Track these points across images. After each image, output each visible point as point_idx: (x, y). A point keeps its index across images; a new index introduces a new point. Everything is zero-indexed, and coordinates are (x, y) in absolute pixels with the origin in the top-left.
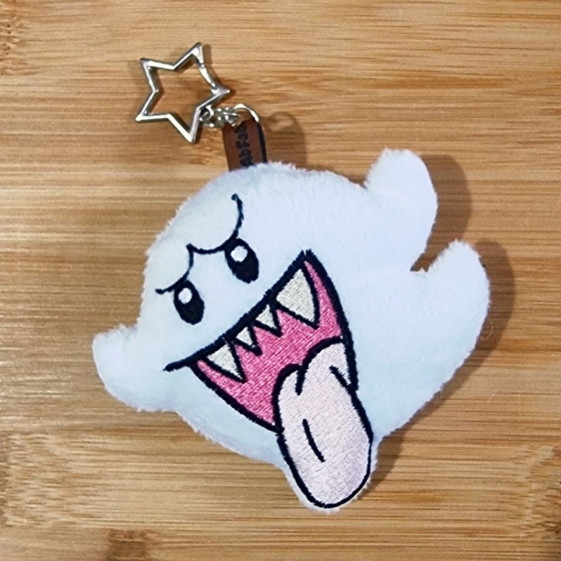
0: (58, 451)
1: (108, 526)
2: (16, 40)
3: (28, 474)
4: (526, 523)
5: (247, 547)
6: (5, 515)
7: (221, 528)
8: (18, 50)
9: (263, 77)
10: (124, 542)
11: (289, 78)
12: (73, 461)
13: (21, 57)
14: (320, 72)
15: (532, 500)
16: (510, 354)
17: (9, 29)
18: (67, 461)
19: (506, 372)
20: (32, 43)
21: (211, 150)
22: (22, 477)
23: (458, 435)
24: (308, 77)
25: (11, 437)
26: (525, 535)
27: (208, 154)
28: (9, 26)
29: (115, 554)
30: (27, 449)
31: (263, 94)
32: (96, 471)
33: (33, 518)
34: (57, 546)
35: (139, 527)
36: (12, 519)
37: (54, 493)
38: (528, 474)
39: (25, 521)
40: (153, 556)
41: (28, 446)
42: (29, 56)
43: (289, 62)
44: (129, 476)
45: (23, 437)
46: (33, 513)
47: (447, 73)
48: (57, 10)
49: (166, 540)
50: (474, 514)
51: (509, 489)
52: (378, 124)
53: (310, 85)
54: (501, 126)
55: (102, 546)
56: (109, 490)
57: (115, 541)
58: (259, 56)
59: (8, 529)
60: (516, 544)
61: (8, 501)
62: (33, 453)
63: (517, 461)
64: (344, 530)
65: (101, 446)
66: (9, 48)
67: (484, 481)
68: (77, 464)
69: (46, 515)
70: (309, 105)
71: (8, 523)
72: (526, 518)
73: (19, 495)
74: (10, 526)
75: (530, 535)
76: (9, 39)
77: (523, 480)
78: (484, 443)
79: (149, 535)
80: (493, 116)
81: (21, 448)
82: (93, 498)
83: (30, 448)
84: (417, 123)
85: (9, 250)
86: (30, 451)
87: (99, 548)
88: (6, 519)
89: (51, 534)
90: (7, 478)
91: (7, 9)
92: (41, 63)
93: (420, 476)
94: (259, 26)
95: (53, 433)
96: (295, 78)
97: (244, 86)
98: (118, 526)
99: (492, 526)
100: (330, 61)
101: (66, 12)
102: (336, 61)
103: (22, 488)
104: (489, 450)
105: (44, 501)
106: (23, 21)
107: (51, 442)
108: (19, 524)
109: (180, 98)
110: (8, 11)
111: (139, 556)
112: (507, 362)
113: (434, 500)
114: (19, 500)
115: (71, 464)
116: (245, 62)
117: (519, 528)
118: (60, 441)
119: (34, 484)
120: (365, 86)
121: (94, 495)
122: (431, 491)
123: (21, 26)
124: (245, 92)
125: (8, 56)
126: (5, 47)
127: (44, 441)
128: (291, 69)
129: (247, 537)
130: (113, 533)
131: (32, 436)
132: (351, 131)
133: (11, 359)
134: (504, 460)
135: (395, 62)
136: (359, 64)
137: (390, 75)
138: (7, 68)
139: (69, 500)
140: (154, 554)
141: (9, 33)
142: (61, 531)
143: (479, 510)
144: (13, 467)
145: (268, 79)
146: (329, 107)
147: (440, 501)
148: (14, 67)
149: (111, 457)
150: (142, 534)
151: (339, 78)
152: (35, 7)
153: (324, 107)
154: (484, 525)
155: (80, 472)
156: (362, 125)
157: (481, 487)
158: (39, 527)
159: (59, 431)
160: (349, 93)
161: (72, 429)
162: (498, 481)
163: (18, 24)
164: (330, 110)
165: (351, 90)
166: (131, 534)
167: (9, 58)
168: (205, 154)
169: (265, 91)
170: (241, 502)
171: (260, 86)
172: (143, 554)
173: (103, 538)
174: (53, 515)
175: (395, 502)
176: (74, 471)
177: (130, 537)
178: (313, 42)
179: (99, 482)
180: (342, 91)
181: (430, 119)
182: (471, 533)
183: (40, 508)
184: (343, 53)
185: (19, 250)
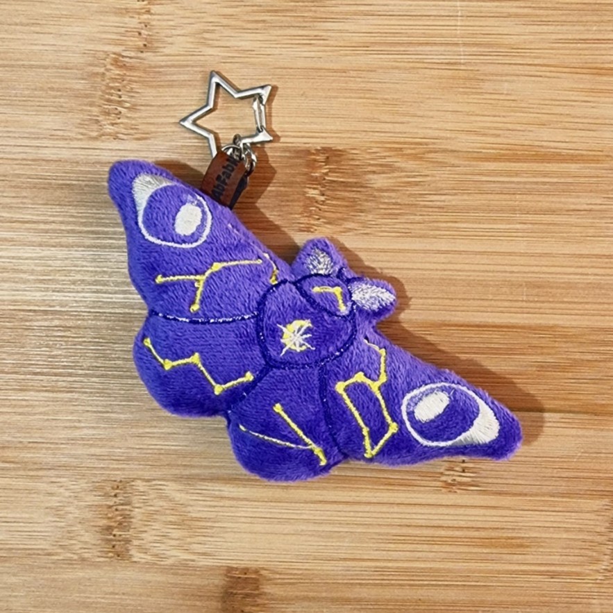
0: (179, 496)
1: (224, 563)
2: (127, 105)
3: (151, 517)
4: (604, 567)
5: (352, 584)
6: (131, 553)
7: (328, 567)
8: (129, 115)
9: (370, 148)
10: (239, 578)
11: (396, 149)
12: (191, 506)
13: (133, 122)
14: (426, 144)
15: (610, 547)
16: (596, 417)
17: (120, 93)
18: (187, 506)
19: (592, 433)
20: (142, 108)
21: (319, 219)
22: (145, 519)
23: (545, 490)
24: (414, 149)
25: (133, 483)
26: (603, 578)
27: (316, 222)
28: (119, 90)
29: (231, 587)
30: (149, 495)
31: (370, 165)
32: (212, 515)
33: (156, 555)
34: (179, 580)
35: (253, 565)
36: (137, 556)
37: (176, 534)
38: (608, 525)
39: (149, 557)
40: (266, 590)
41: (151, 492)
42: (140, 121)
43: (395, 133)
44: (243, 520)
45: (145, 483)
46: (155, 551)
47: (548, 148)
48: (167, 75)
49: (278, 576)
50: (556, 558)
51: (590, 538)
52: (479, 196)
53: (415, 157)
54: (599, 201)
55: (219, 581)
56: (227, 532)
57: (231, 577)
58: (367, 126)
59: (134, 565)
60: (594, 585)
61: (134, 541)
62: (155, 498)
63: (598, 513)
64: (438, 570)
65: (217, 493)
66: (120, 112)
67: (567, 530)
68: (195, 508)
69: (168, 553)
70: (414, 177)
71: (135, 559)
72: (605, 563)
73: (144, 535)
74: (135, 562)
75: (607, 578)
76: (120, 103)
77: (603, 530)
78: (569, 497)
79: (263, 572)
80: (591, 191)
81: (143, 493)
82: (210, 539)
83: (153, 495)
84: (518, 197)
85: (127, 311)
86: (152, 496)
87: (216, 582)
88: (131, 556)
89: (174, 569)
90: (132, 520)
91: (118, 72)
92: (152, 128)
93: (509, 526)
94: (367, 96)
95: (172, 480)
96: (401, 149)
97: (351, 157)
98: (234, 564)
99: (574, 569)
100: (436, 133)
101: (174, 77)
102: (442, 134)
103: (146, 529)
104: (573, 503)
105: (165, 541)
106: (134, 85)
107: (171, 489)
108: (143, 561)
109: (291, 166)
110: (119, 75)
111: (254, 590)
112: (594, 425)
113: (521, 546)
114: (143, 539)
115: (190, 509)
116: (354, 132)
117: (598, 571)
118: (180, 487)
119: (156, 526)
120: (468, 159)
121: (212, 537)
122: (519, 538)
123: (132, 90)
124: (352, 163)
125: (119, 121)
126: (116, 112)
127: (164, 487)
128: (398, 140)
129: (352, 575)
130: (230, 569)
131: (154, 483)
132: (454, 203)
133: (132, 413)
134: (588, 512)
135: (498, 136)
136: (463, 137)
137: (493, 149)
138: (118, 133)
139: (189, 540)
140: (268, 589)
141: (120, 97)
142: (183, 568)
143: (561, 555)
144: (136, 510)
145: (374, 150)
146: (434, 179)
147: (528, 547)
148: (125, 132)
149: (227, 503)
150: (256, 572)
151: (445, 151)
152: (145, 71)
153: (429, 179)
154: (565, 569)
155: (198, 515)
156: (465, 197)
157: (565, 536)
158: (162, 563)
159: (177, 479)
160: (453, 166)
161: (190, 478)
162: (581, 531)
163: (128, 88)
164: (434, 182)
165: (456, 162)
166: (246, 571)
167: (122, 123)
168: (312, 222)
169: (372, 162)
170: (345, 545)
171: (368, 156)
172: (257, 588)
173: (221, 574)
174: (174, 553)
175: (486, 547)
176: (194, 515)
177: (245, 574)
178: (420, 113)
179: (216, 525)
180: (446, 163)
181: (529, 193)
182: (553, 575)
183: (163, 547)
184: (450, 126)
185: (136, 312)
